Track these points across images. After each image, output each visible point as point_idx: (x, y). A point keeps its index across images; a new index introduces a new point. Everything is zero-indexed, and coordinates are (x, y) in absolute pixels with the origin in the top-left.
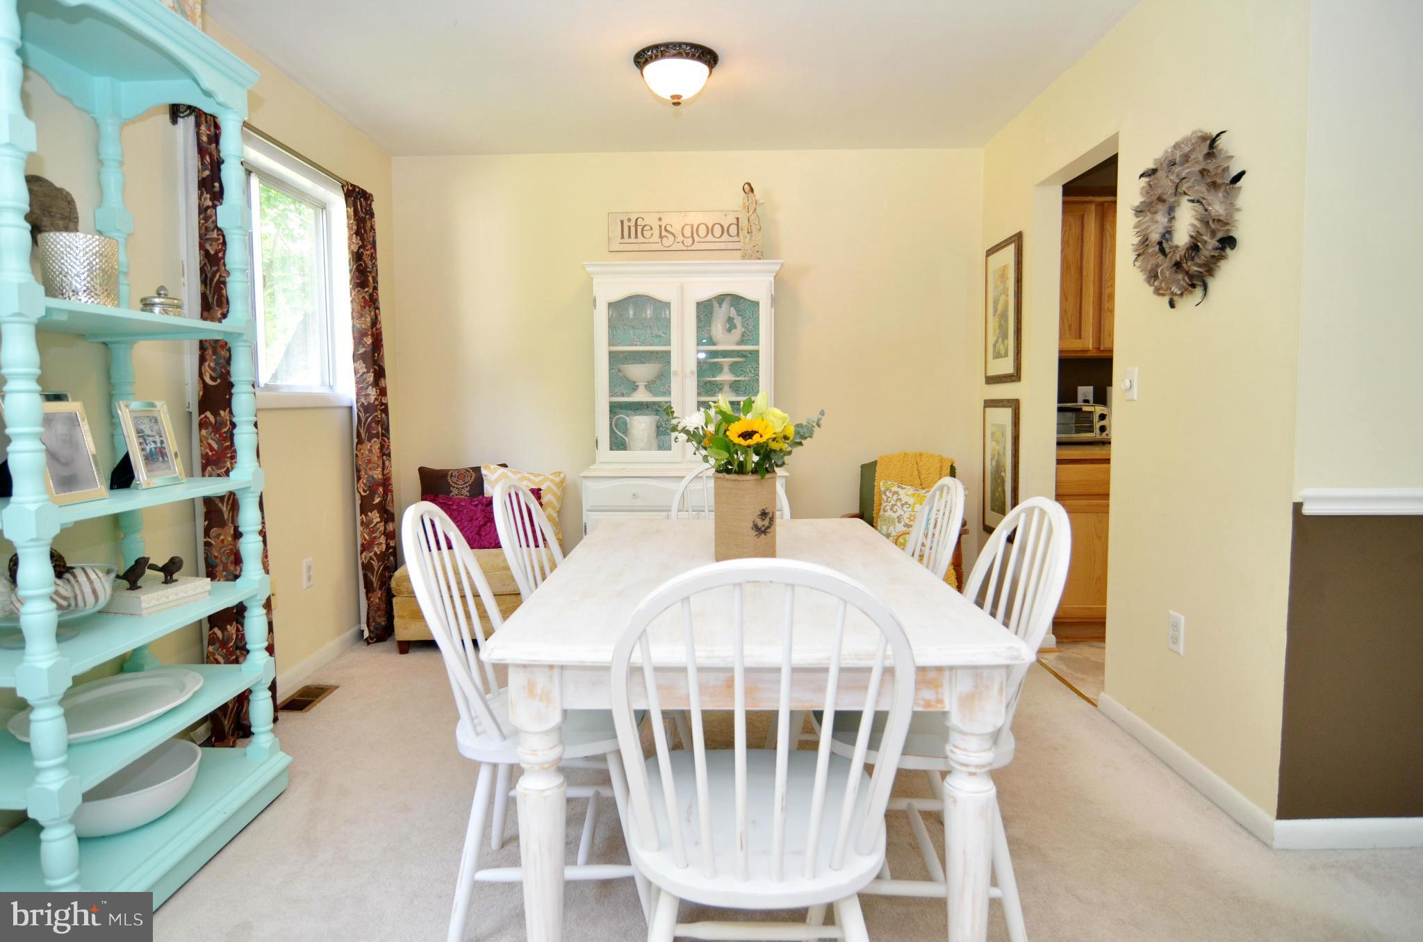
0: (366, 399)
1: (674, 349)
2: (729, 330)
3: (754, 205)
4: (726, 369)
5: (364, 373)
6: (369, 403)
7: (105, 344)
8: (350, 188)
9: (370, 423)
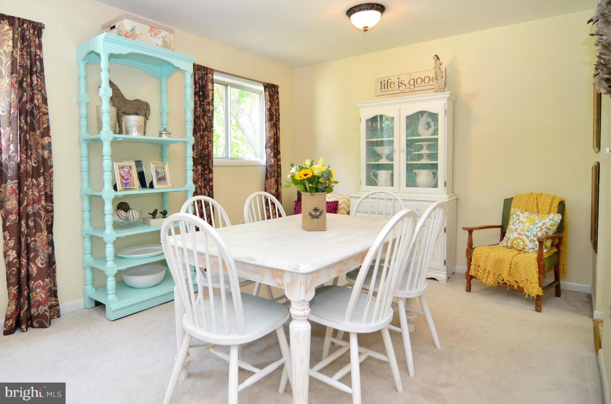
0: (270, 163)
1: (395, 139)
2: (428, 129)
3: (439, 66)
4: (425, 148)
5: (270, 153)
6: (271, 164)
7: (161, 145)
8: (266, 85)
9: (271, 172)
